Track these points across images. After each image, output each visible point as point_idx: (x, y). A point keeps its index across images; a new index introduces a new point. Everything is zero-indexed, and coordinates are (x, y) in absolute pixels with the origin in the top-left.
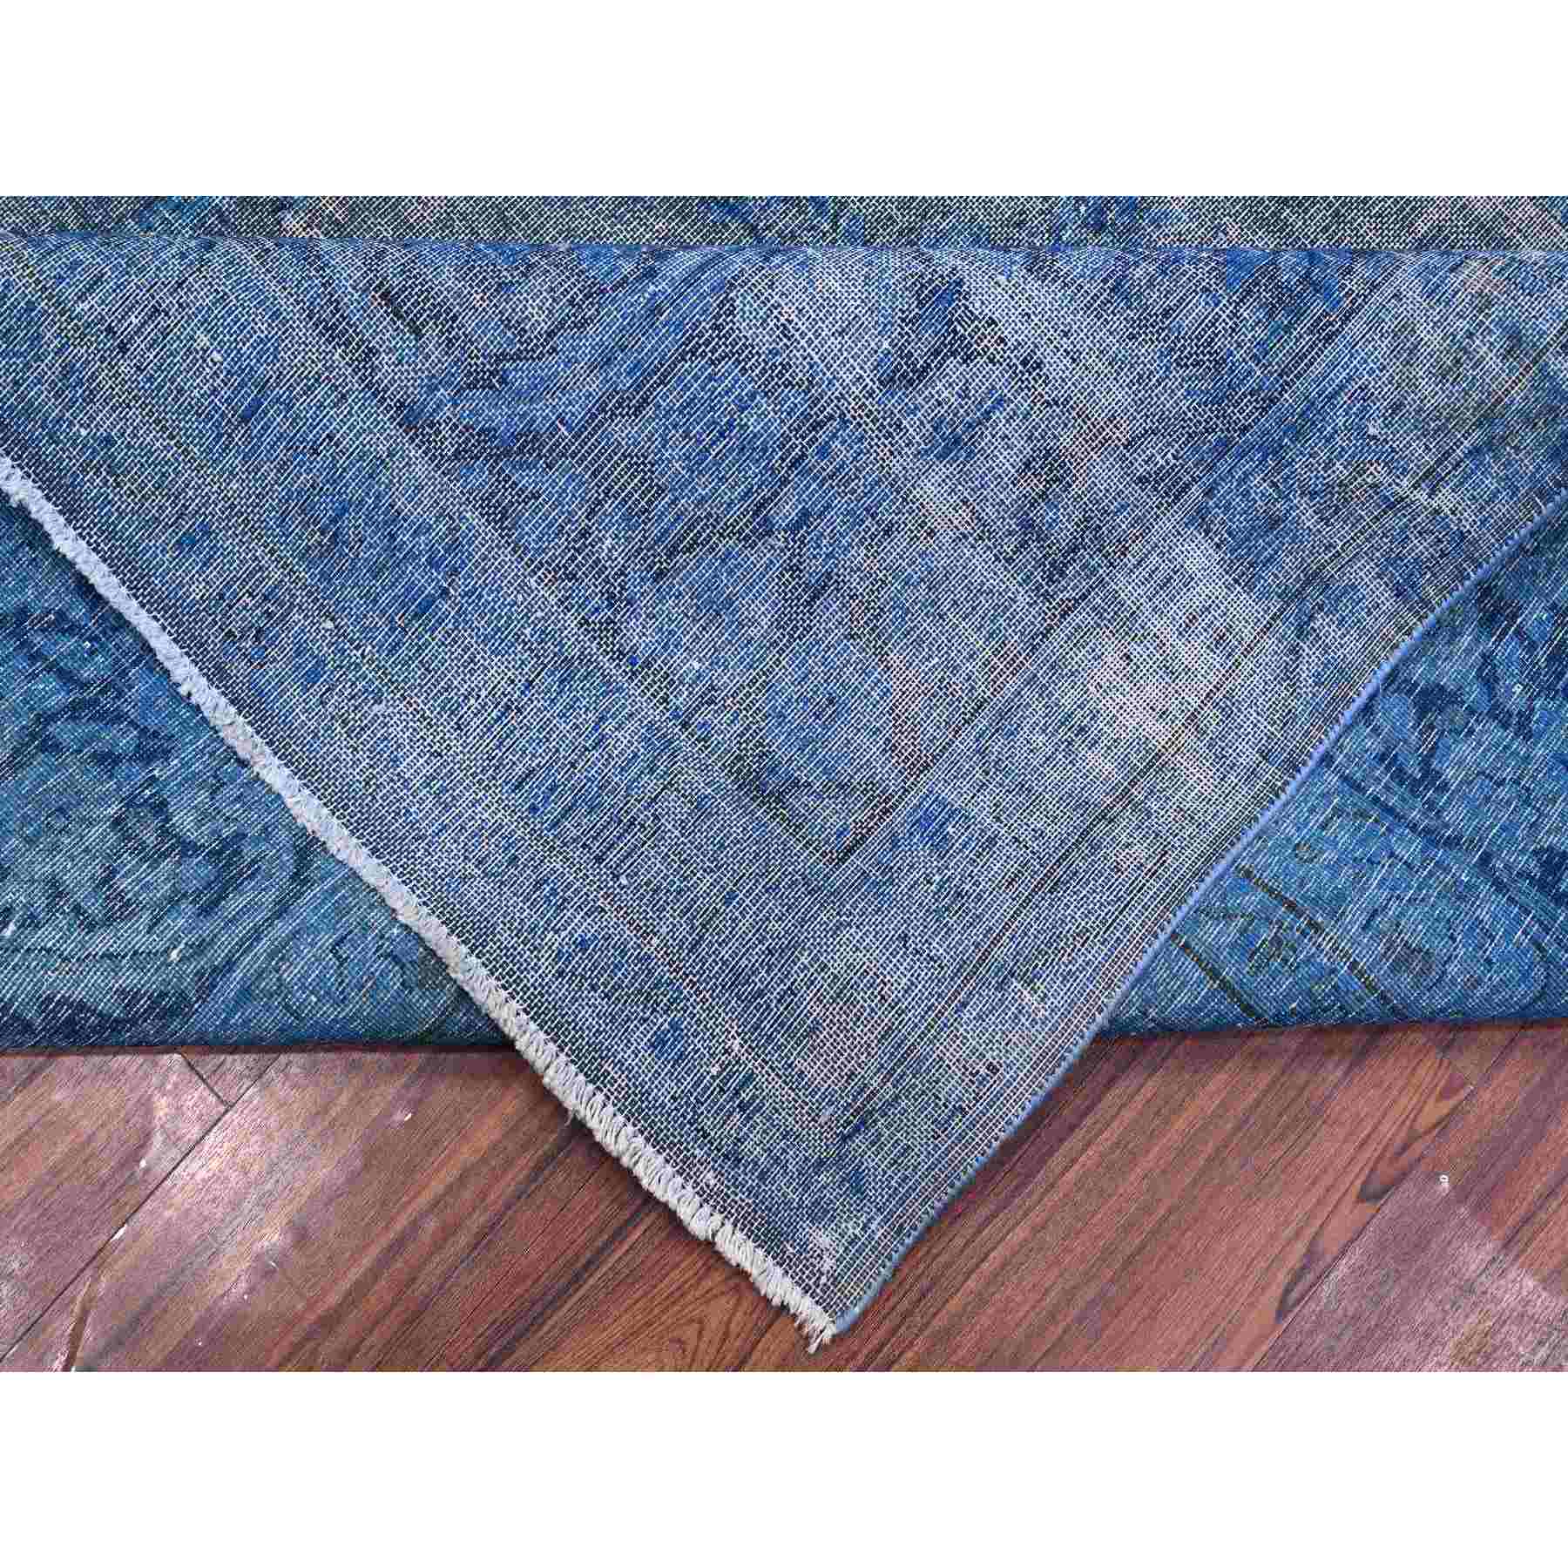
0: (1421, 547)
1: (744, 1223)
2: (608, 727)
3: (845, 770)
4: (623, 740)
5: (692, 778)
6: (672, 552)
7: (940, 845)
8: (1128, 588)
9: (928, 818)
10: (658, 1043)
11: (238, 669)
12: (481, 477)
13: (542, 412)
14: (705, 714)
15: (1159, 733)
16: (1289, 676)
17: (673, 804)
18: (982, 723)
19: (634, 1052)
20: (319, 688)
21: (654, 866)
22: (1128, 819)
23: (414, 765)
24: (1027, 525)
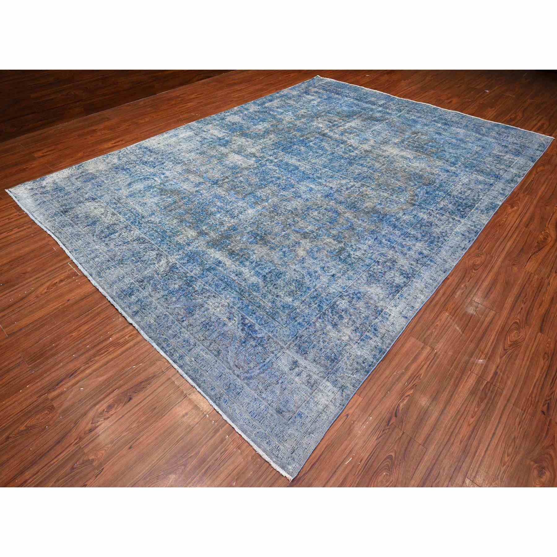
0: (354, 381)
1: (279, 465)
2: (261, 405)
3: (289, 409)
4: (262, 407)
5: (270, 411)
6: (267, 387)
7: (301, 417)
8: (321, 388)
9: (299, 414)
10: (267, 443)
11: (217, 401)
12: (246, 381)
13: (252, 374)
14: (272, 404)
15: (327, 403)
16: (342, 396)
17: (269, 415)
18: (305, 402)
19: (264, 444)
20: (226, 403)
21: (266, 423)
22: (324, 414)
23: (238, 411)
24: (308, 382)
